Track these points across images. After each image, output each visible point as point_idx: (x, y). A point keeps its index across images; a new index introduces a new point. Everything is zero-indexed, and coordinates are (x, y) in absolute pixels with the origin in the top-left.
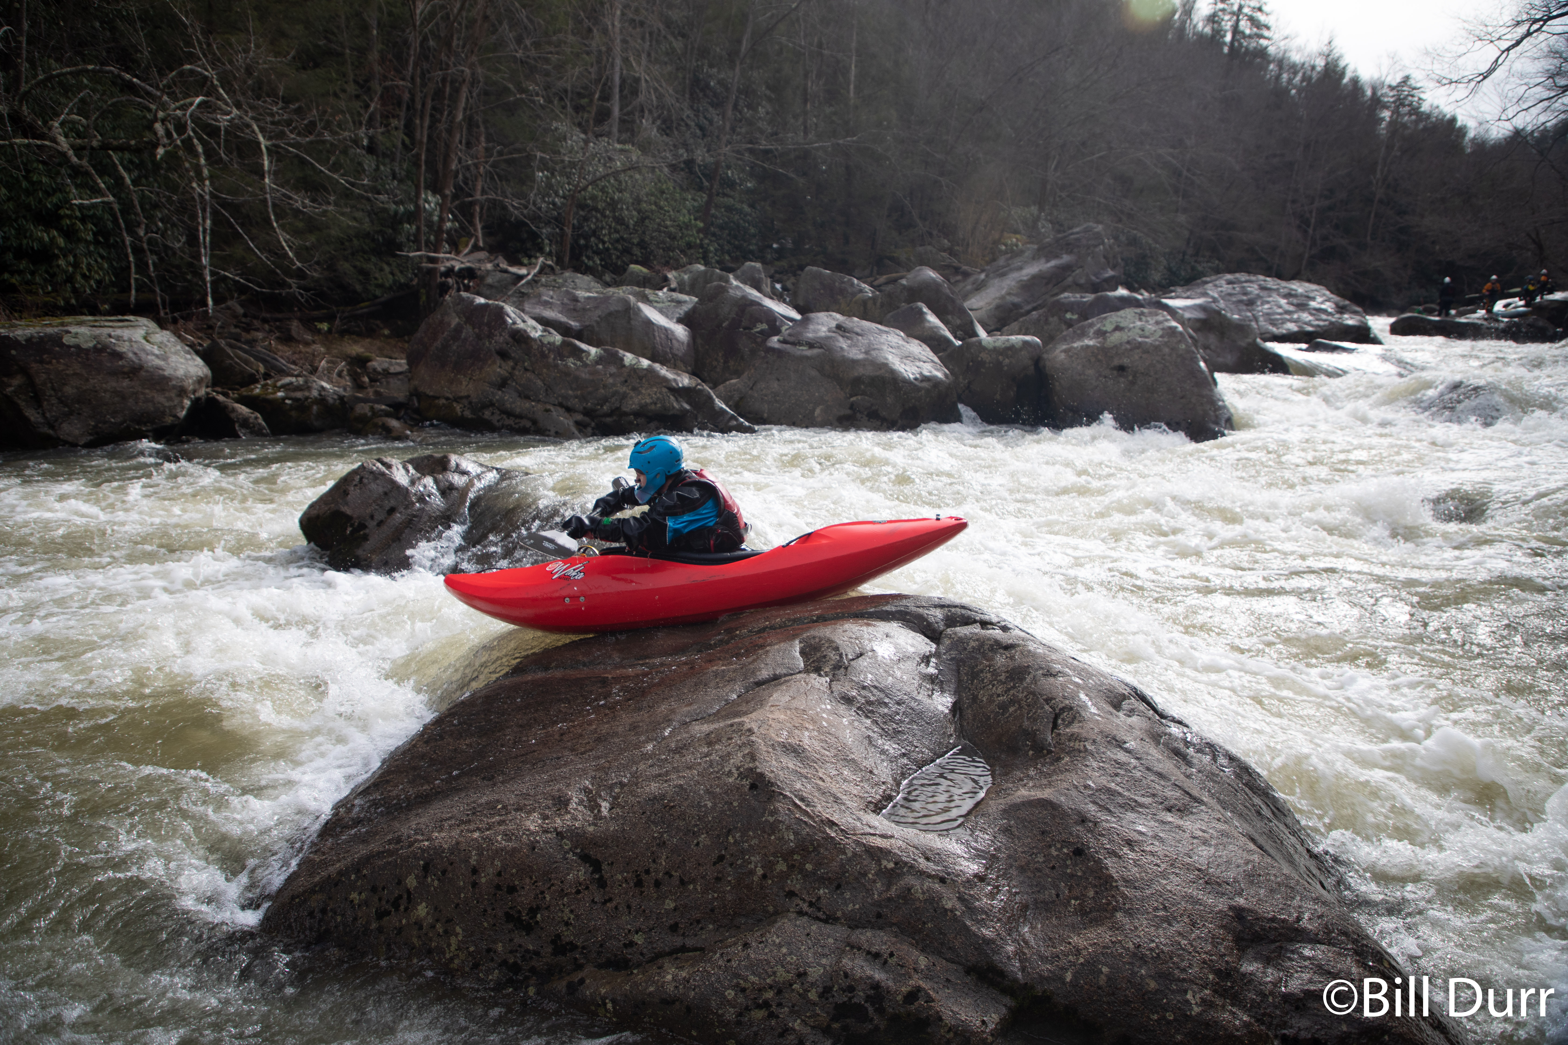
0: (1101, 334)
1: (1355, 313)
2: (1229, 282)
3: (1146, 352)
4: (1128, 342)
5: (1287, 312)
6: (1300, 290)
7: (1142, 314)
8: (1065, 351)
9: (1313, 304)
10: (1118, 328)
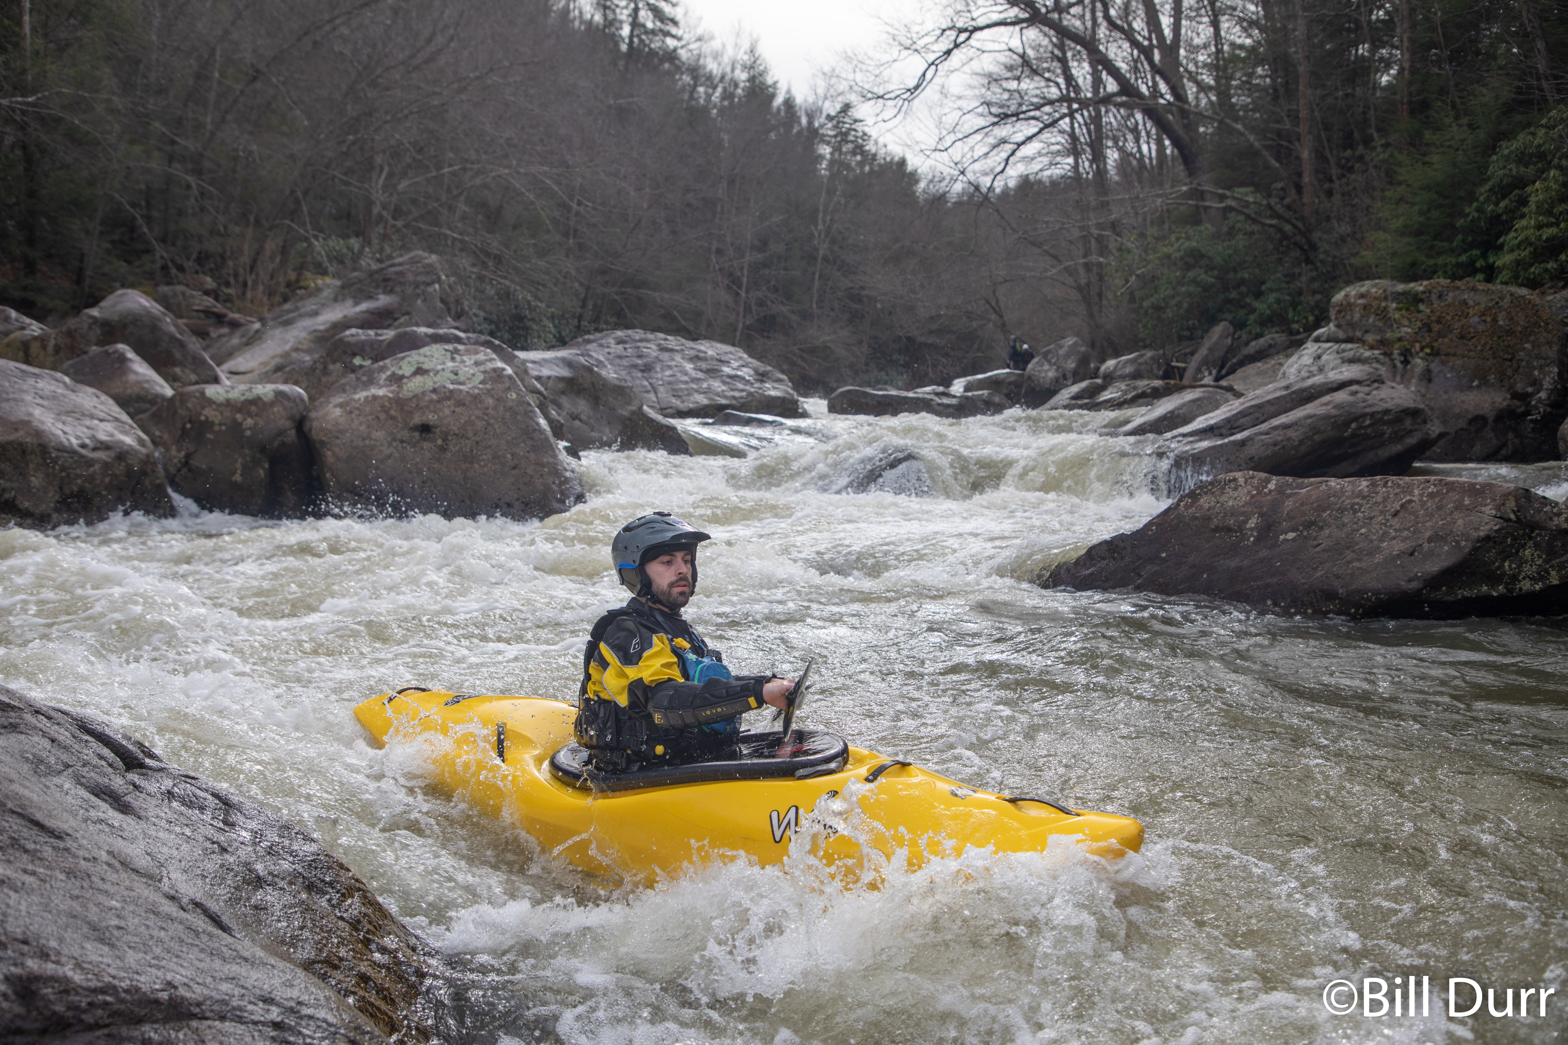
0: (397, 379)
1: (779, 381)
2: (620, 342)
3: (461, 403)
4: (434, 391)
5: (694, 380)
6: (710, 353)
7: (456, 351)
8: (341, 405)
9: (726, 370)
10: (420, 371)
